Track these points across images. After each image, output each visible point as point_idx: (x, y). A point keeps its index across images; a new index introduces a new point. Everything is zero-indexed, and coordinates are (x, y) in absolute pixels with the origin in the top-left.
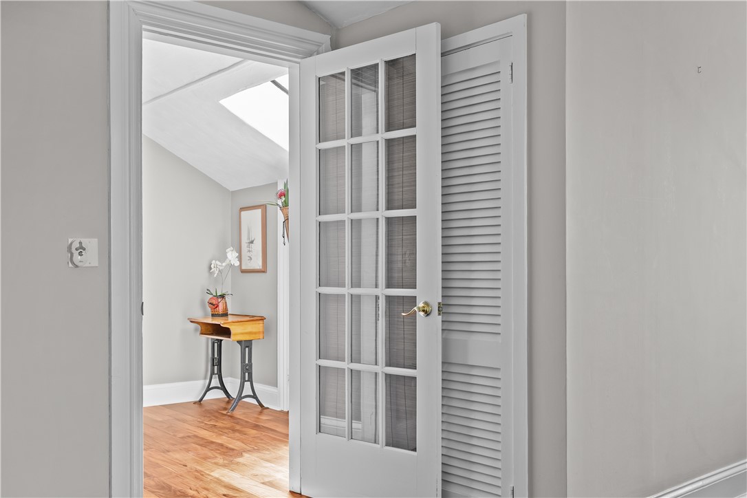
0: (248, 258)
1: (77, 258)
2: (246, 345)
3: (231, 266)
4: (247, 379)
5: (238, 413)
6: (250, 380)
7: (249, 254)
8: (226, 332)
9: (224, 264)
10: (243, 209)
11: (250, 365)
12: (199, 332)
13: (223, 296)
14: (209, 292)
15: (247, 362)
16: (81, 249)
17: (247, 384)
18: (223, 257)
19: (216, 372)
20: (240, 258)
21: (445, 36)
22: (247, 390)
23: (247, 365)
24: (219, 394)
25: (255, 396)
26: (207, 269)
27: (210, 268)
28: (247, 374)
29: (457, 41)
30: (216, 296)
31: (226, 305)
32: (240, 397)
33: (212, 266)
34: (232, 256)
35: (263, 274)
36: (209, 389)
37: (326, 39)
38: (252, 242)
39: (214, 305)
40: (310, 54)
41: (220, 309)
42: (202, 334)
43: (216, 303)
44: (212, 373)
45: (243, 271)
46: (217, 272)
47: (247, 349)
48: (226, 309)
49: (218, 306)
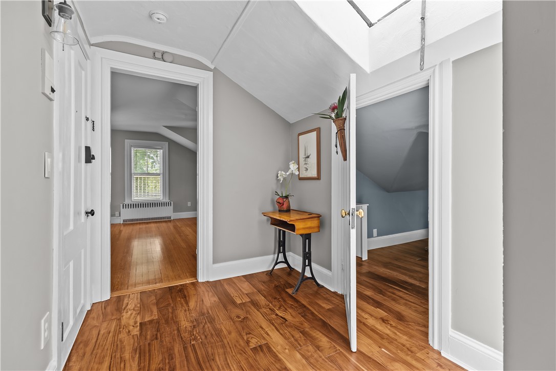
0: (305, 169)
2: (307, 237)
3: (292, 174)
4: (307, 264)
6: (310, 265)
7: (305, 166)
8: (292, 228)
9: (288, 174)
11: (310, 253)
12: (270, 222)
13: (287, 197)
14: (277, 193)
15: (307, 251)
17: (308, 268)
18: (287, 169)
19: (281, 251)
20: (299, 169)
22: (308, 273)
23: (307, 253)
25: (313, 278)
26: (275, 177)
27: (277, 177)
28: (307, 261)
30: (282, 196)
31: (289, 204)
33: (279, 175)
34: (293, 167)
35: (318, 181)
36: (277, 262)
38: (308, 157)
39: (281, 204)
41: (285, 207)
42: (272, 224)
44: (279, 252)
45: (301, 179)
46: (282, 179)
47: (307, 240)
48: (289, 206)
49: (283, 204)
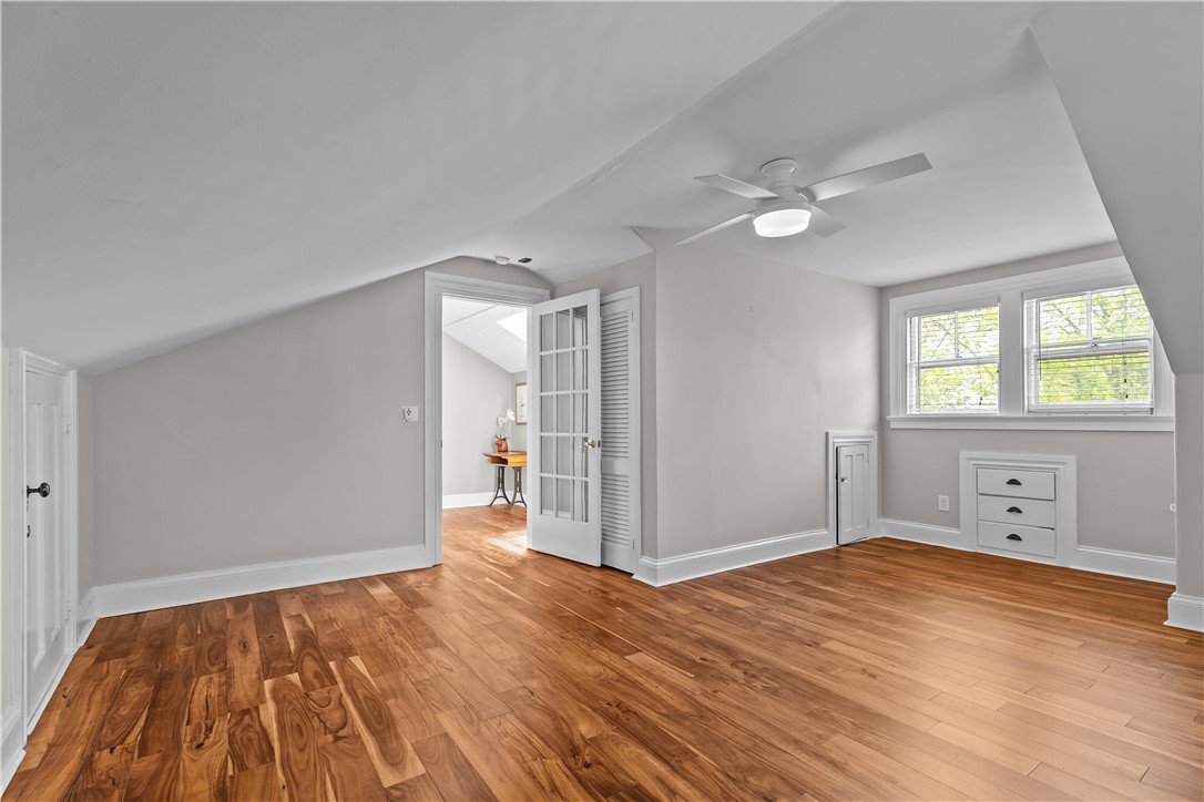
0: (521, 416)
1: (407, 417)
2: (518, 470)
3: (509, 420)
4: (518, 491)
5: (512, 512)
6: (520, 491)
7: (522, 413)
8: (505, 462)
9: (505, 420)
10: (518, 385)
11: (520, 482)
12: (490, 462)
13: (504, 440)
14: (496, 437)
15: (518, 480)
16: (409, 411)
17: (518, 494)
18: (505, 416)
19: (501, 487)
20: (516, 416)
21: (602, 295)
22: (518, 498)
23: (518, 482)
24: (504, 501)
25: (523, 502)
26: (495, 423)
28: (518, 487)
29: (609, 298)
30: (501, 439)
31: (507, 445)
32: (514, 502)
33: (498, 421)
34: (510, 415)
36: (496, 498)
37: (548, 292)
40: (537, 302)
41: (503, 448)
42: (493, 463)
43: (500, 444)
44: (499, 488)
45: (518, 424)
46: (501, 425)
47: (518, 472)
48: (506, 447)
49: (502, 446)
